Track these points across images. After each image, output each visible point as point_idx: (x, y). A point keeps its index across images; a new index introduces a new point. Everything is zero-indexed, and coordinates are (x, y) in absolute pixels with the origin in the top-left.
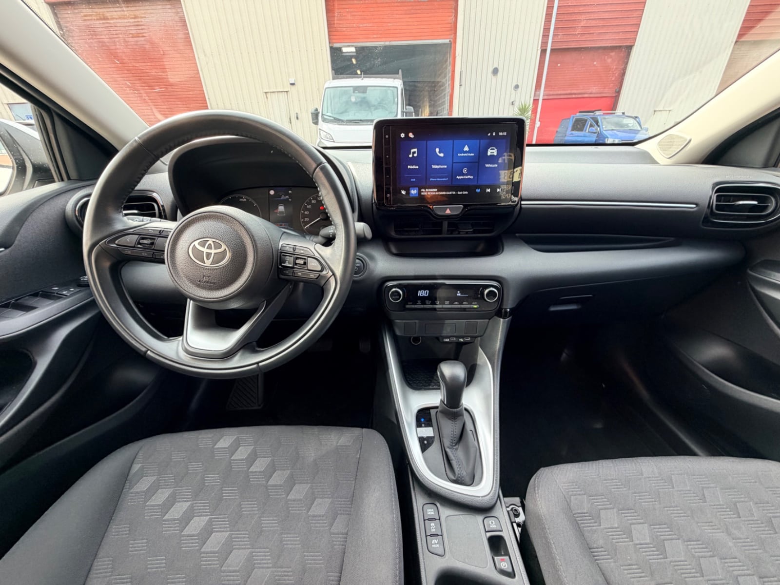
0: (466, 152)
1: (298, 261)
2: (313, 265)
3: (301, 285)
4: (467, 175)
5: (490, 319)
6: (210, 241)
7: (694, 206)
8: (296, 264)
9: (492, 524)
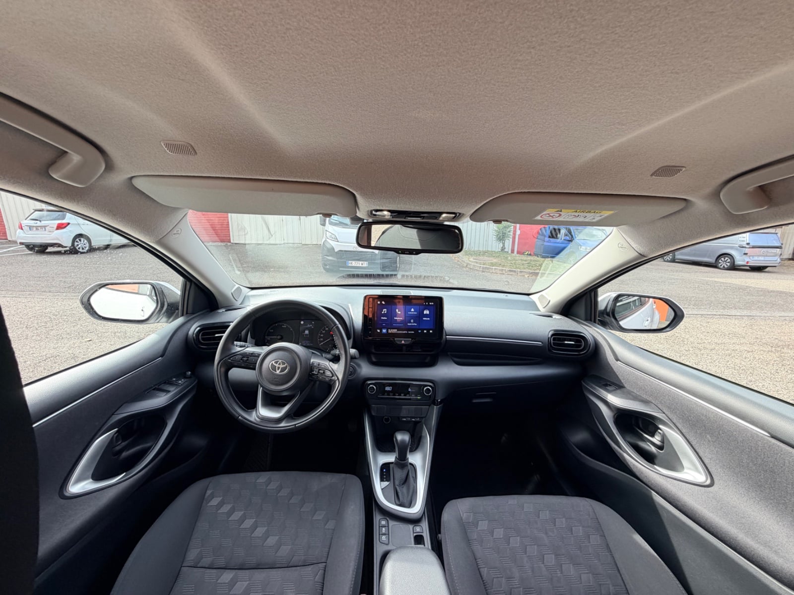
0: (412, 312)
1: (320, 371)
2: (328, 373)
3: (318, 382)
4: (413, 323)
5: (429, 406)
6: (280, 361)
7: (541, 343)
8: (319, 373)
9: (418, 529)
